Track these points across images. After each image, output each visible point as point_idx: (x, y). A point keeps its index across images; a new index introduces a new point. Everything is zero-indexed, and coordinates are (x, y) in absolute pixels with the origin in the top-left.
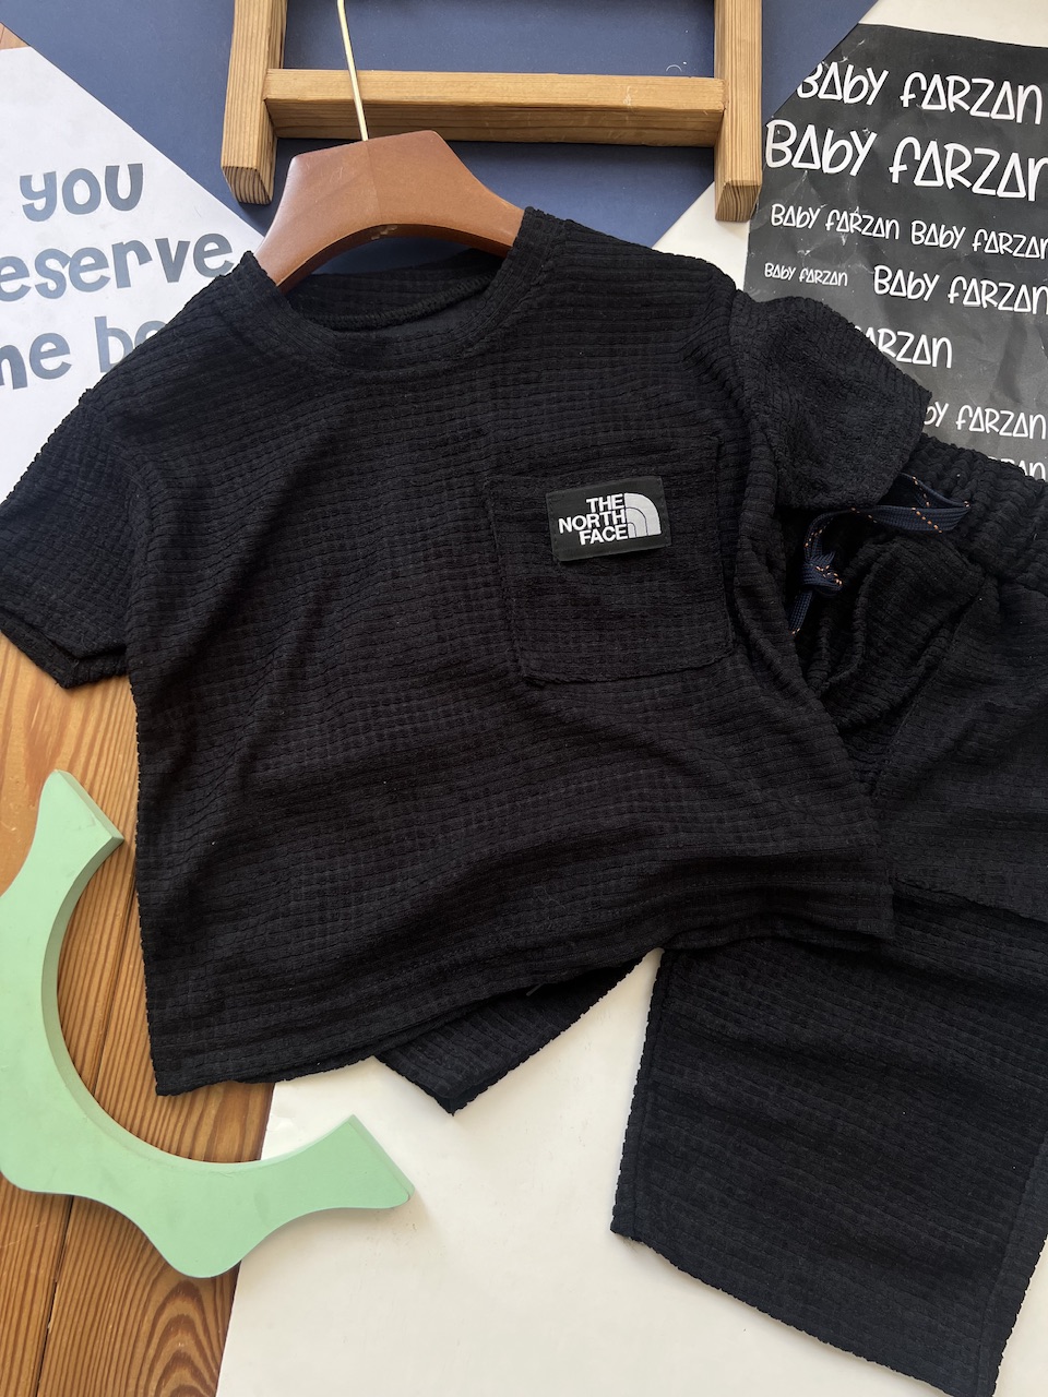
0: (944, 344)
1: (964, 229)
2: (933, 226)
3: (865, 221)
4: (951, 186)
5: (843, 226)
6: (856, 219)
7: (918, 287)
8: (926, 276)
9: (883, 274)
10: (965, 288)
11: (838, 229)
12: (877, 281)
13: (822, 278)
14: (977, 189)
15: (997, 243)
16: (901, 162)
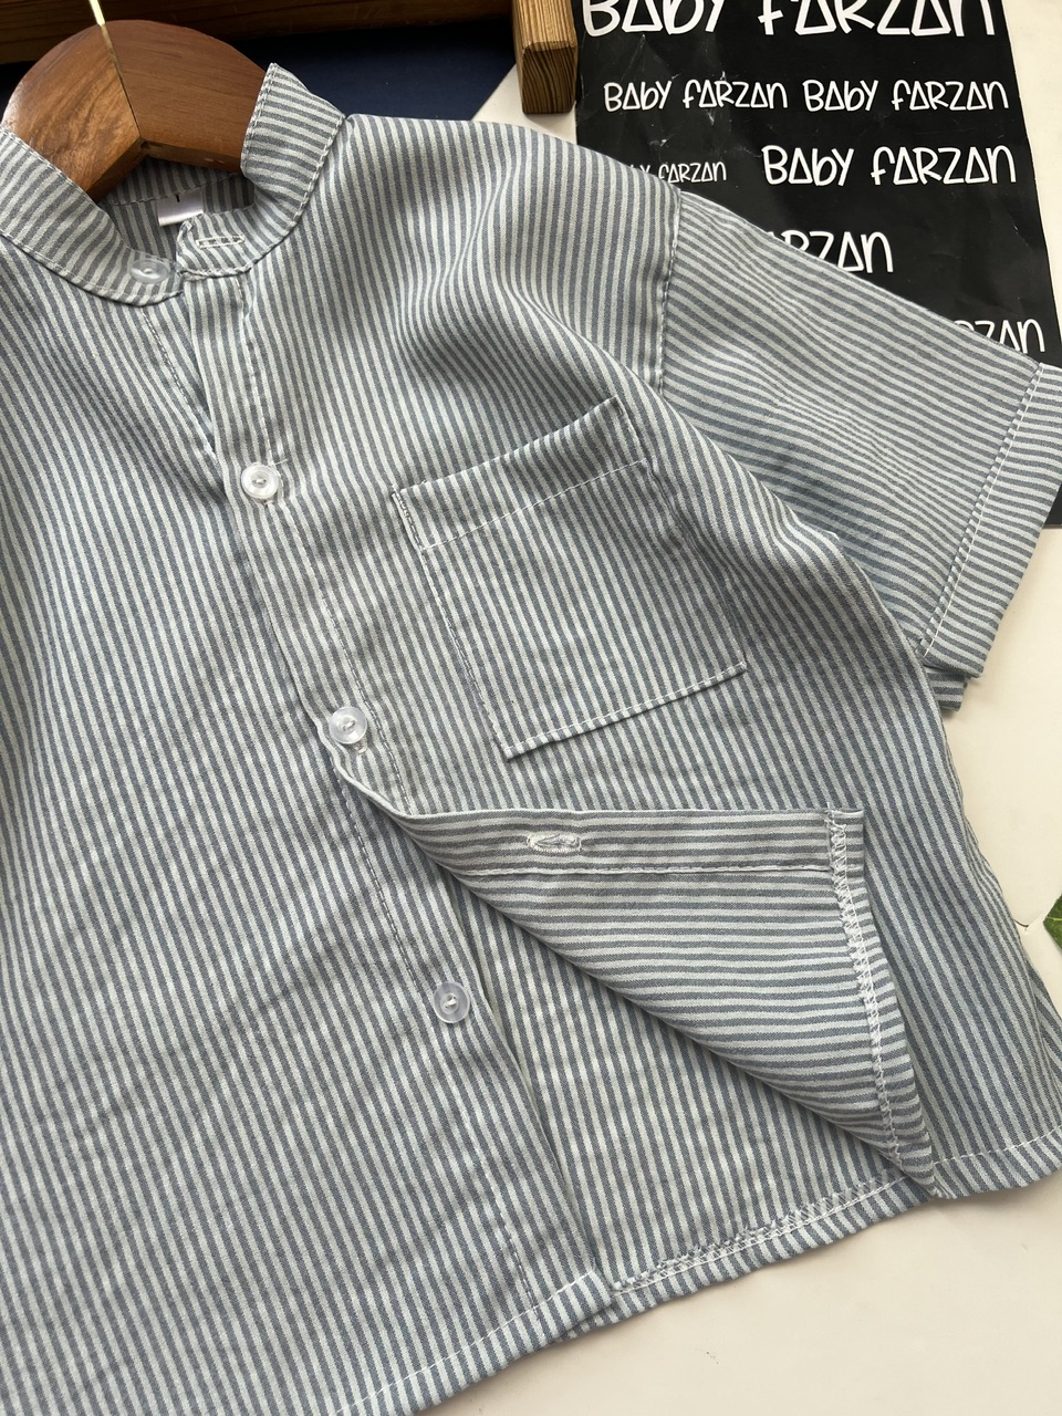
0: (878, 242)
1: (876, 83)
2: (833, 85)
3: (737, 91)
4: (847, 29)
5: (708, 100)
6: (724, 89)
7: (827, 167)
8: (835, 151)
9: (775, 157)
10: (892, 161)
11: (702, 105)
12: (768, 166)
13: (690, 175)
14: (883, 29)
15: (926, 96)
16: (774, 9)
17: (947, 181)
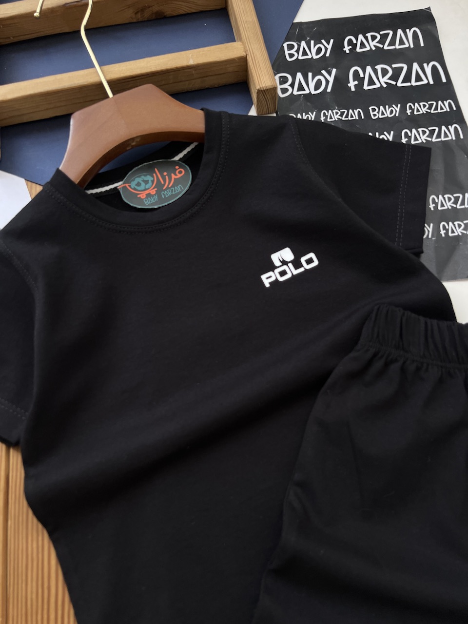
1: (399, 105)
2: (381, 108)
3: (342, 113)
4: (385, 86)
5: (331, 118)
6: (337, 113)
8: (385, 133)
10: (410, 134)
11: (329, 120)
14: (399, 84)
15: (420, 108)
16: (354, 80)
17: (434, 140)
